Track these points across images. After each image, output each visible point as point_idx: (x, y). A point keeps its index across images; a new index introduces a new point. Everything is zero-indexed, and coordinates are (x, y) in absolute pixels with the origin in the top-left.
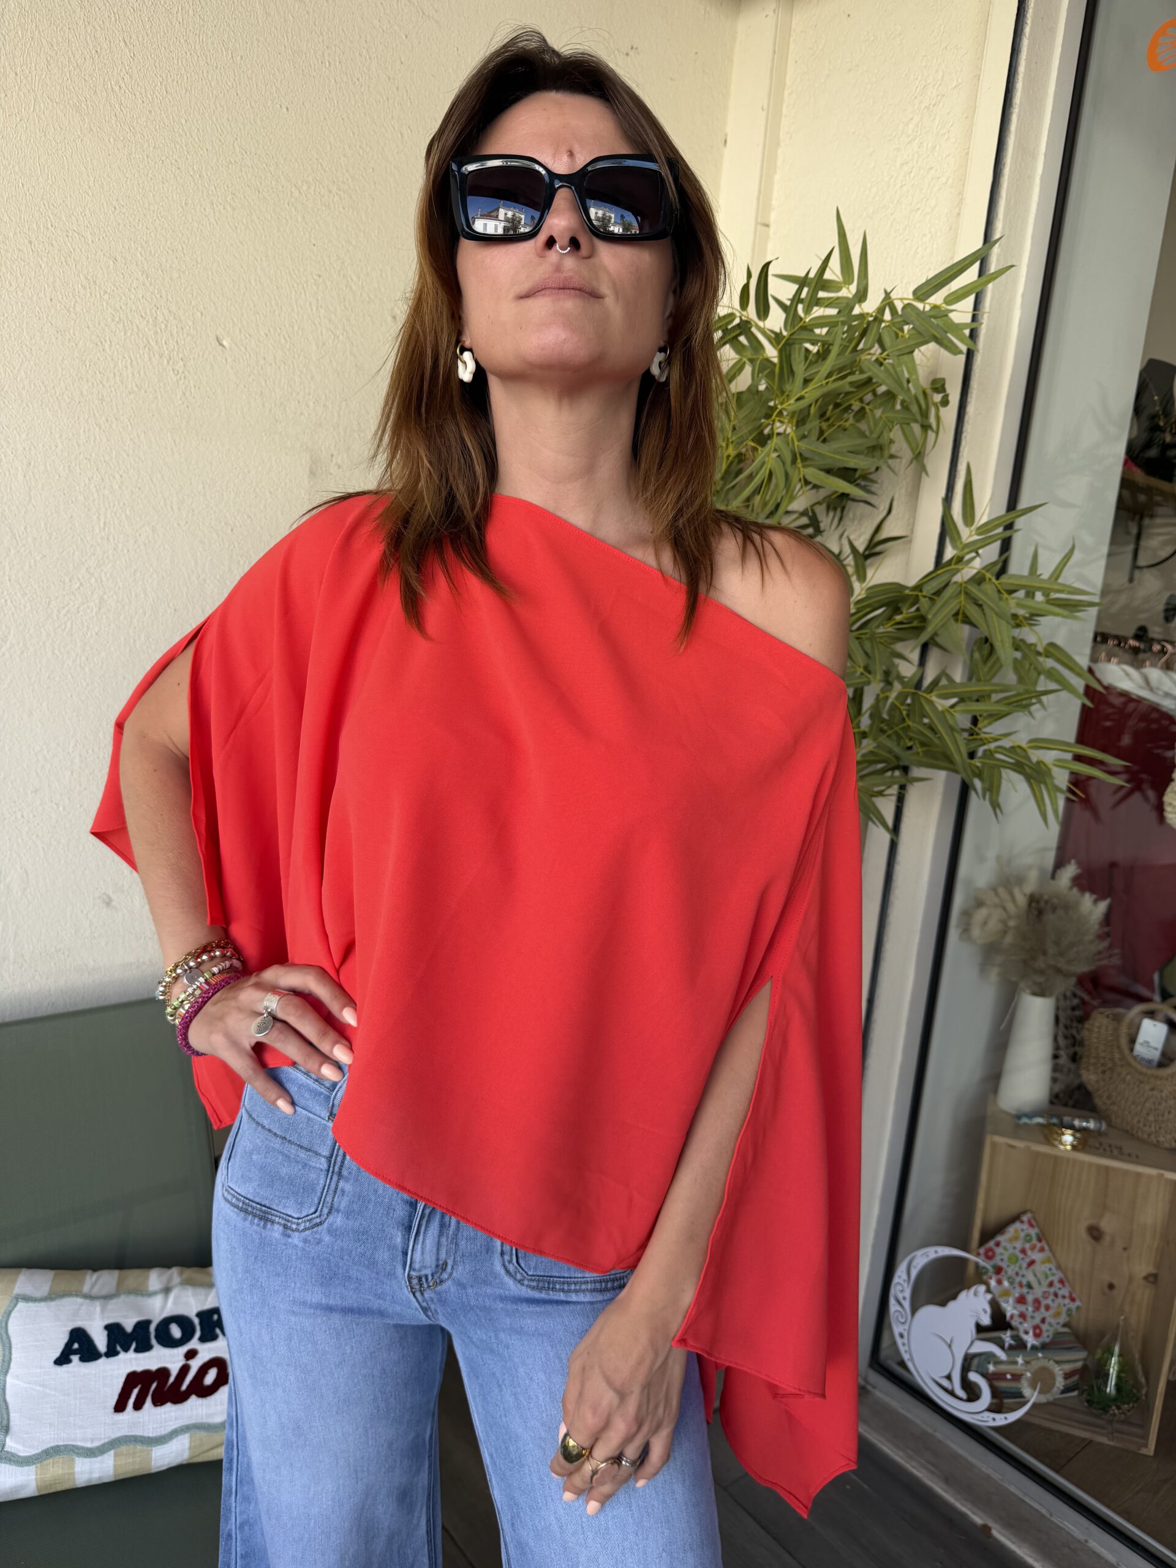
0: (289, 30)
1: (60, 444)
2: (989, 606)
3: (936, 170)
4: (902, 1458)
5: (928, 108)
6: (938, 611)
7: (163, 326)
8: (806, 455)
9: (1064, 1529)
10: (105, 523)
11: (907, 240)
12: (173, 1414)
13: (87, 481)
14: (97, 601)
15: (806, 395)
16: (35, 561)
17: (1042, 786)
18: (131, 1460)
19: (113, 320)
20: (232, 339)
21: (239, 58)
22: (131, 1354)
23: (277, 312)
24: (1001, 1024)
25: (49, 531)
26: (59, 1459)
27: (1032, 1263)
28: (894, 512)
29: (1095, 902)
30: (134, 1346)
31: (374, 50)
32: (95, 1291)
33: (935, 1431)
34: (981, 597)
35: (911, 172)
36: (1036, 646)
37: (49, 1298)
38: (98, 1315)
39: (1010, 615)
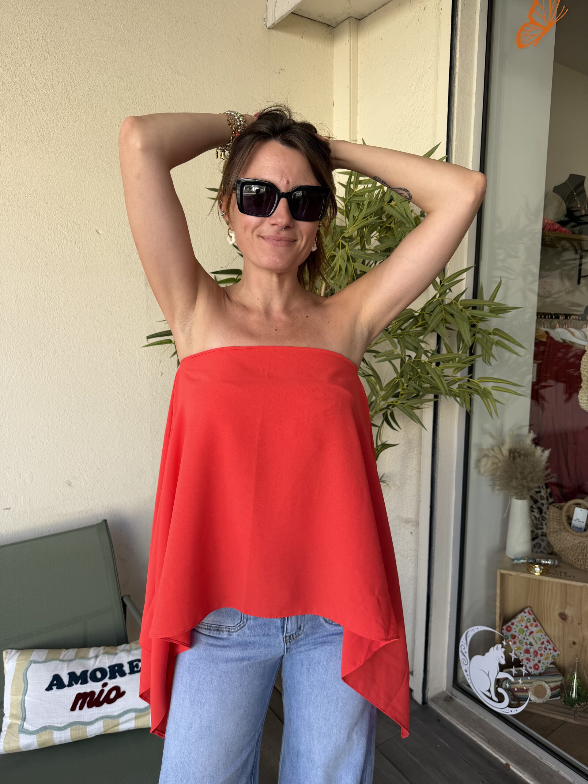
0: (116, 91)
1: (30, 287)
2: (456, 315)
3: (425, 108)
4: (467, 732)
5: (419, 78)
6: (433, 320)
7: (71, 229)
9: (547, 765)
10: (53, 318)
11: (416, 142)
13: (43, 300)
14: (53, 352)
16: (24, 338)
17: (488, 399)
18: (78, 732)
19: (49, 229)
20: (103, 230)
21: (94, 107)
22: (79, 685)
23: (123, 215)
24: (504, 515)
25: (28, 324)
26: (47, 732)
27: (532, 632)
29: (543, 451)
30: (80, 682)
31: (156, 93)
32: (65, 658)
33: (485, 718)
34: (453, 312)
35: (415, 109)
36: (488, 331)
37: (45, 661)
38: (65, 669)
39: (468, 319)
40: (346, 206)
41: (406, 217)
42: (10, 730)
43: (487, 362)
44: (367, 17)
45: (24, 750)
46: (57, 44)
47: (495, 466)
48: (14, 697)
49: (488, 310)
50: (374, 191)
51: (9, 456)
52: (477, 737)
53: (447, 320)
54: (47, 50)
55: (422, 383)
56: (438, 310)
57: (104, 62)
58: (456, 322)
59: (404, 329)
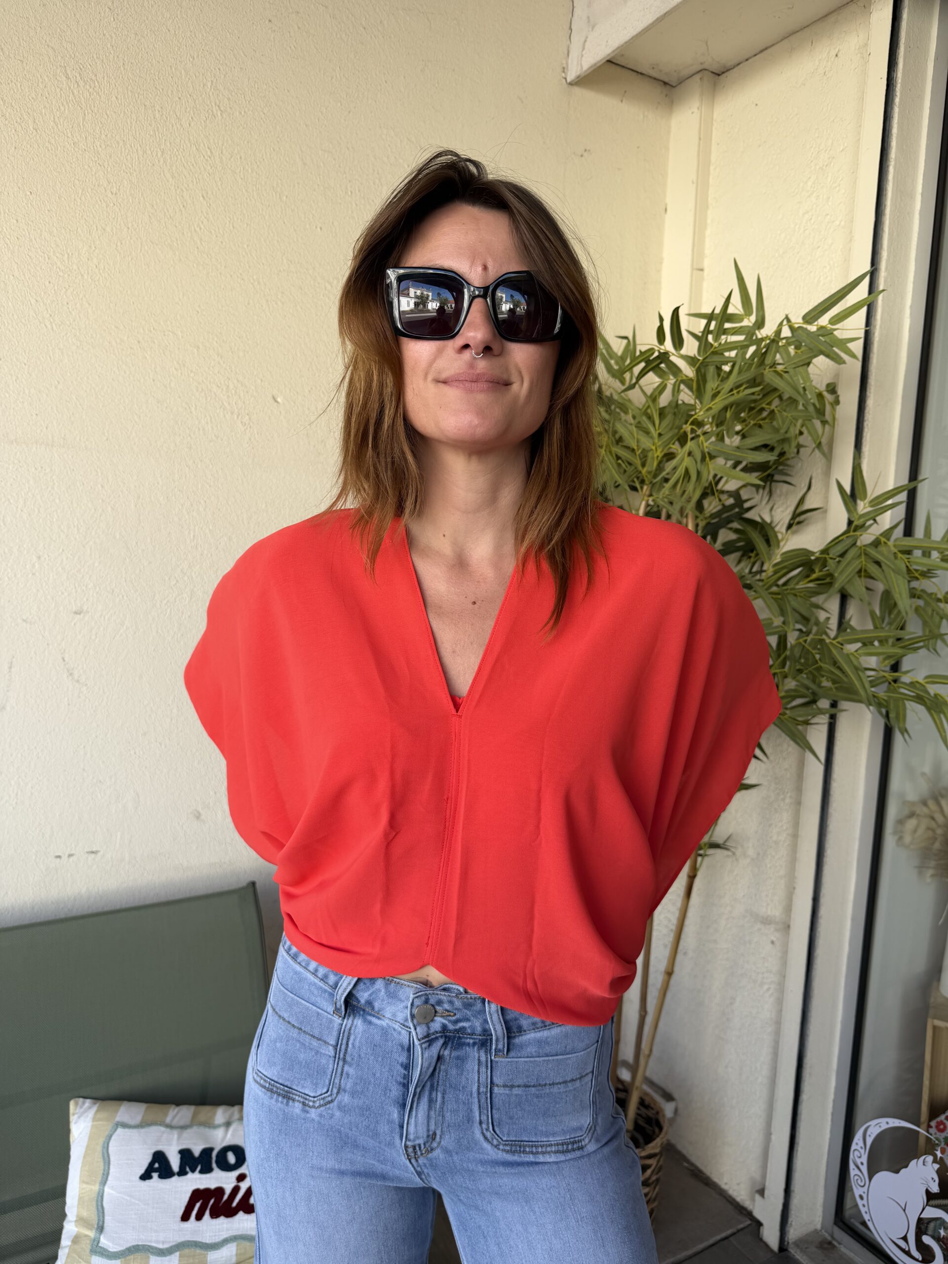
0: (321, 173)
1: (160, 482)
2: (886, 564)
3: (831, 216)
5: (821, 168)
6: (843, 570)
7: (233, 392)
8: (713, 454)
10: (194, 536)
13: (180, 507)
15: (713, 407)
16: (144, 567)
17: (942, 716)
18: (191, 1261)
19: (197, 391)
20: (284, 396)
21: (285, 198)
22: (196, 1175)
23: (316, 374)
24: (940, 920)
25: (153, 544)
26: (138, 1256)
28: (813, 488)
30: (199, 1168)
32: (175, 1123)
34: (879, 557)
35: (811, 219)
36: (936, 594)
37: (140, 1126)
38: (175, 1142)
39: (905, 569)
40: (698, 371)
41: (801, 391)
42: (76, 1247)
43: (932, 650)
44: (731, 71)
46: (233, 94)
47: (931, 834)
48: (85, 1186)
49: (938, 558)
50: (748, 347)
51: (103, 762)
53: (869, 571)
54: (218, 103)
55: (821, 679)
56: (852, 554)
57: (305, 126)
58: (885, 577)
59: (785, 584)
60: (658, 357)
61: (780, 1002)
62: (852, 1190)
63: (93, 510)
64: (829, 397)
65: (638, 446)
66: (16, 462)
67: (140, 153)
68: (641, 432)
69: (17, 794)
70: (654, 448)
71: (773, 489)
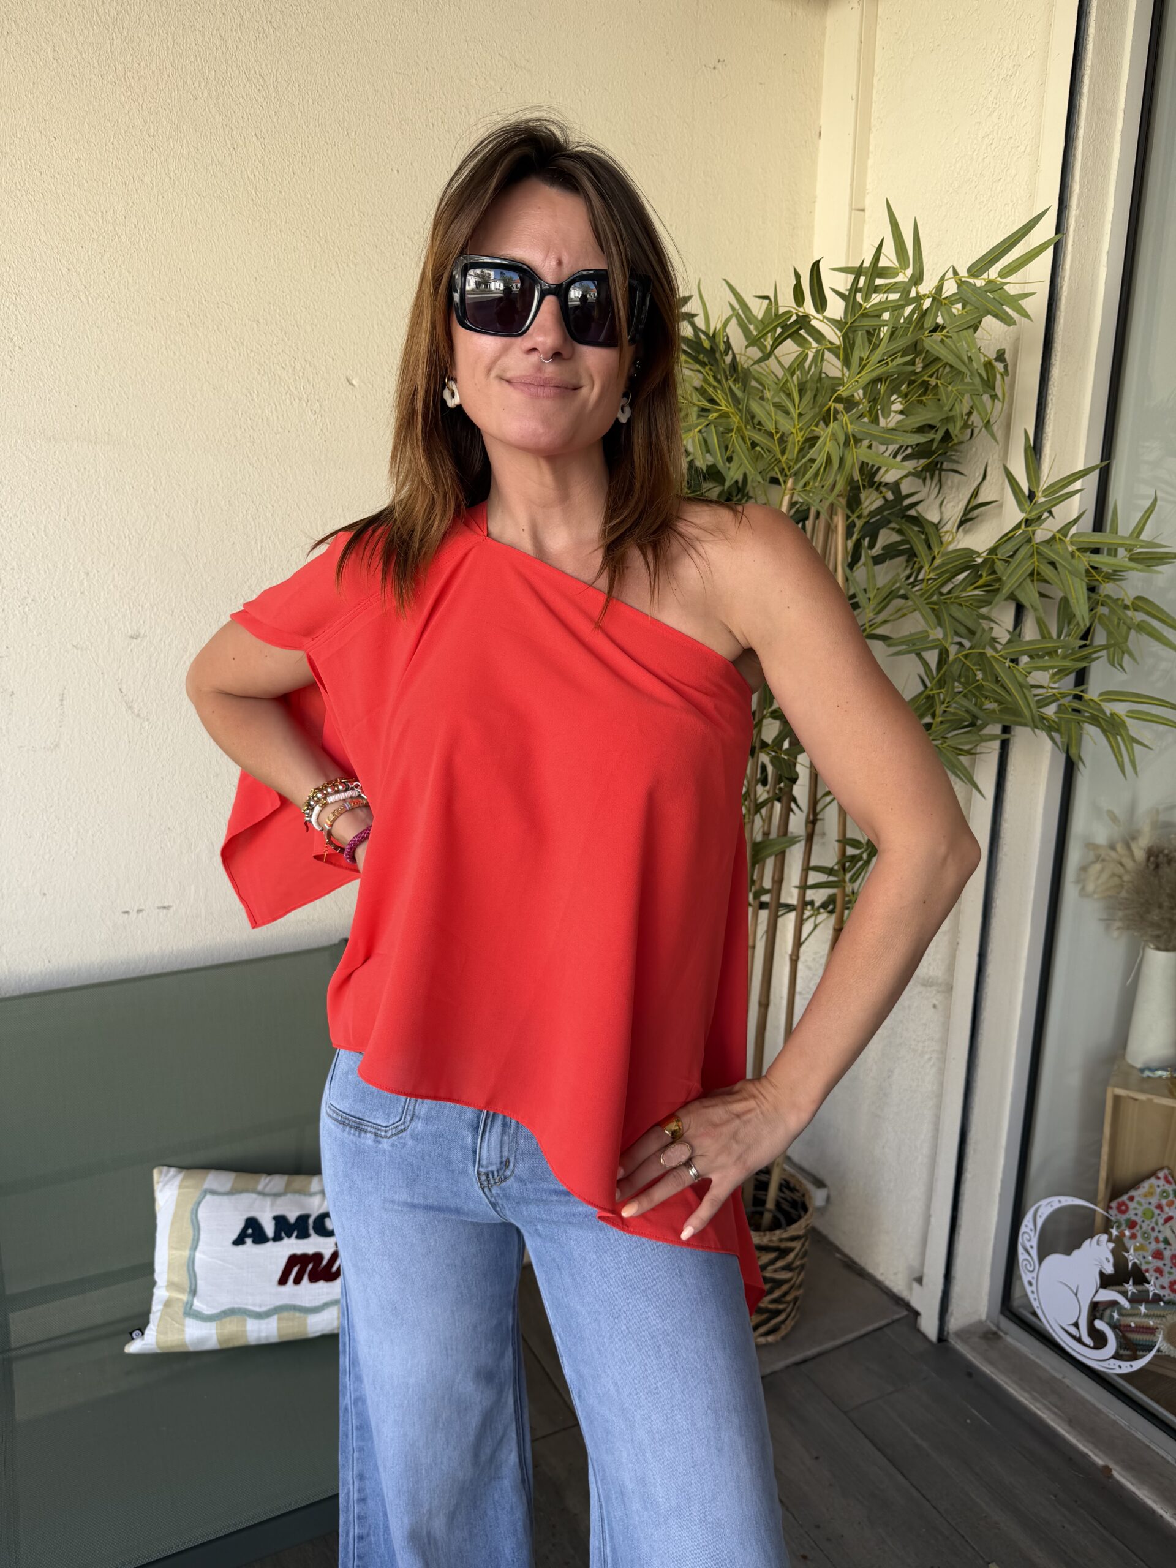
0: (396, 101)
2: (1061, 564)
3: (1015, 140)
4: (1026, 1398)
5: (1005, 79)
6: (1012, 573)
7: (301, 374)
8: (859, 436)
12: (325, 1290)
13: (245, 512)
15: (860, 380)
17: (1118, 737)
18: (291, 1325)
19: (259, 374)
20: (360, 378)
21: (353, 134)
22: (293, 1240)
24: (1128, 979)
26: (235, 1318)
27: (1170, 1219)
28: (988, 478)
30: (295, 1234)
31: (472, 107)
32: (267, 1190)
33: (1064, 1377)
34: (1054, 557)
35: (991, 144)
36: (1123, 600)
37: (231, 1192)
38: (268, 1209)
39: (1083, 572)
40: (845, 337)
41: (966, 360)
42: (169, 1309)
43: (1115, 663)
45: (191, 1349)
46: (287, 6)
47: (1117, 880)
48: (174, 1252)
49: (1126, 556)
50: (903, 307)
51: (171, 807)
52: (1046, 1411)
53: (1043, 574)
54: (269, 18)
55: (983, 700)
56: (1024, 553)
57: (375, 43)
58: (1061, 580)
59: (949, 592)
60: (796, 320)
61: (942, 1072)
62: (1020, 1278)
63: (146, 518)
64: (1000, 366)
65: (776, 428)
66: (56, 462)
67: (180, 84)
68: (779, 412)
69: (77, 843)
70: (794, 431)
71: (943, 479)
